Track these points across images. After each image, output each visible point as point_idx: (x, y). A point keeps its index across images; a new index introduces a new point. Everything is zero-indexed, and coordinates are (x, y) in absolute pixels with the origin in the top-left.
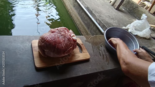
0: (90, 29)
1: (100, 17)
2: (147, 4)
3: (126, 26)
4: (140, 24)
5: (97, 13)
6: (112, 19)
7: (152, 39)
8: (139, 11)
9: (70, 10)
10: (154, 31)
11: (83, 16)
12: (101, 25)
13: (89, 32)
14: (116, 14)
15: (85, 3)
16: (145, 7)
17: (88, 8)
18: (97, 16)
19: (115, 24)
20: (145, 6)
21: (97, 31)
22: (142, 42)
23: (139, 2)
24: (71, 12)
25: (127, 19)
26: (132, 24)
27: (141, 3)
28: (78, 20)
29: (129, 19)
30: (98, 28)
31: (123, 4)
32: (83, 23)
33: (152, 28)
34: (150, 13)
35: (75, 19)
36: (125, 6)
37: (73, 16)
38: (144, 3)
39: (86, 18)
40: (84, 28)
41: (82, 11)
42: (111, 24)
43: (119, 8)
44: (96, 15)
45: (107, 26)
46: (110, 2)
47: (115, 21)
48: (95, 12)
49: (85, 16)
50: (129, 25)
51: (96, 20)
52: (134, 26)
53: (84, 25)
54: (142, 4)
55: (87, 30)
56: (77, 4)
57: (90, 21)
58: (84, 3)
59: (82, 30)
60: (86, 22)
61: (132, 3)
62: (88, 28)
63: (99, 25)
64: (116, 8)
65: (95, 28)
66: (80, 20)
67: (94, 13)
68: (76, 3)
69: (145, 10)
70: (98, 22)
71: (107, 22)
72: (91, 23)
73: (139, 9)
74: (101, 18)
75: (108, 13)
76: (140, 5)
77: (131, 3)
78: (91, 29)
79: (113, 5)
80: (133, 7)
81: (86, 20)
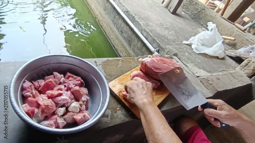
0: (132, 46)
1: (148, 26)
2: (218, 5)
3: (187, 40)
4: (209, 36)
5: (143, 19)
6: (166, 28)
7: (228, 58)
8: (206, 15)
9: (99, 15)
10: (229, 45)
11: (121, 25)
12: (150, 39)
13: (131, 52)
14: (172, 21)
15: (123, 3)
16: (216, 9)
17: (127, 12)
18: (142, 25)
19: (172, 38)
20: (216, 7)
21: (144, 49)
22: (214, 64)
23: (207, 2)
24: (101, 19)
25: (190, 29)
26: (197, 36)
27: (209, 3)
28: (113, 32)
29: (193, 29)
30: (145, 45)
31: (182, 5)
32: (120, 38)
33: (227, 41)
34: (223, 18)
35: (107, 30)
36: (186, 8)
37: (104, 25)
38: (213, 4)
39: (126, 28)
40: (122, 45)
41: (117, 17)
42: (165, 37)
43: (177, 12)
44: (141, 23)
45: (159, 41)
46: (163, 3)
47: (170, 32)
48: (140, 18)
49: (123, 25)
50: (192, 38)
51: (141, 31)
52: (201, 40)
53: (122, 40)
54: (211, 5)
55: (128, 48)
56: (110, 6)
57: (132, 33)
58: (121, 3)
59: (119, 48)
60: (125, 35)
61: (196, 3)
62: (130, 45)
63: (147, 39)
64: (172, 11)
65: (139, 44)
66: (116, 31)
67: (137, 20)
68: (108, 4)
69: (216, 13)
70: (145, 34)
71: (159, 35)
72: (133, 37)
73: (206, 13)
74: (149, 28)
75: (159, 20)
76: (208, 7)
77: (194, 3)
78: (134, 46)
79: (167, 7)
80: (197, 9)
81: (126, 32)
